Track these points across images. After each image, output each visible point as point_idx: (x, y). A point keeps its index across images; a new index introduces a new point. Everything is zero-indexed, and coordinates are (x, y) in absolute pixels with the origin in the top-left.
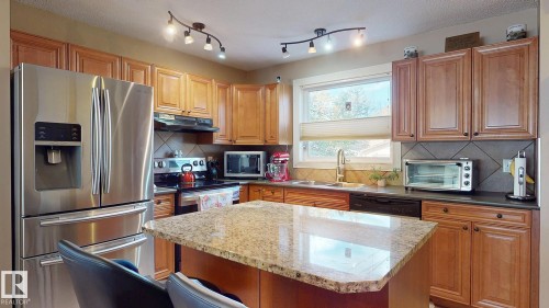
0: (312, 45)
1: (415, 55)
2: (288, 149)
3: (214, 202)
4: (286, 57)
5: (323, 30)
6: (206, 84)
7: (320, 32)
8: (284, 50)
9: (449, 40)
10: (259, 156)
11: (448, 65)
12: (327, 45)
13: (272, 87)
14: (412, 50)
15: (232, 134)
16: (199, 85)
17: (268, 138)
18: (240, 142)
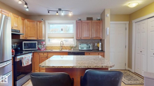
0: (57, 12)
1: (80, 20)
2: (44, 41)
3: (27, 58)
4: (49, 14)
5: (61, 9)
6: (18, 18)
7: (60, 10)
8: (49, 12)
9: (87, 18)
10: (36, 43)
11: (88, 23)
12: (63, 14)
13: (40, 22)
14: (80, 19)
15: (26, 36)
16: (15, 18)
17: (38, 37)
18: (28, 38)
